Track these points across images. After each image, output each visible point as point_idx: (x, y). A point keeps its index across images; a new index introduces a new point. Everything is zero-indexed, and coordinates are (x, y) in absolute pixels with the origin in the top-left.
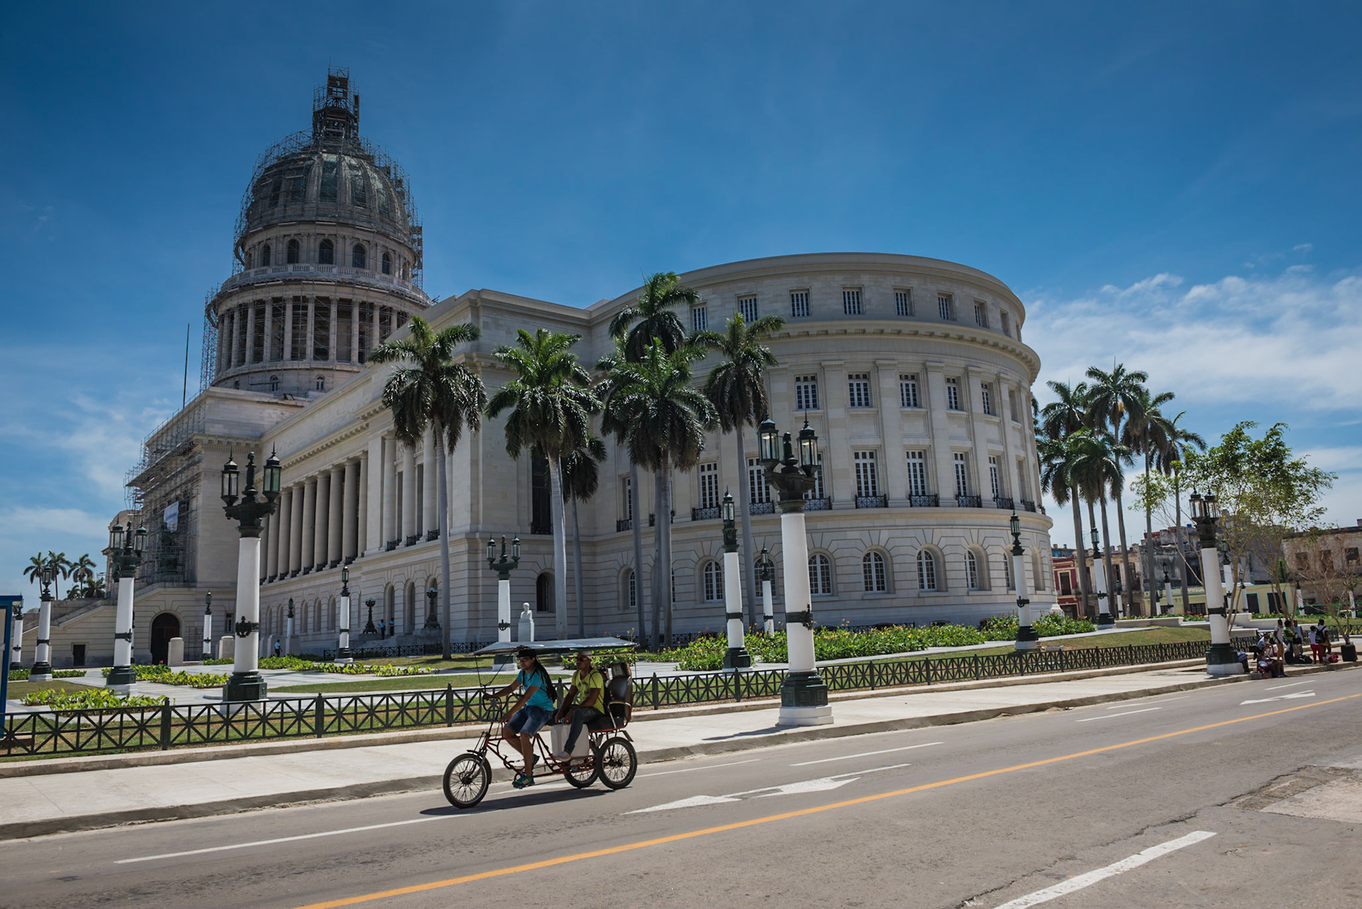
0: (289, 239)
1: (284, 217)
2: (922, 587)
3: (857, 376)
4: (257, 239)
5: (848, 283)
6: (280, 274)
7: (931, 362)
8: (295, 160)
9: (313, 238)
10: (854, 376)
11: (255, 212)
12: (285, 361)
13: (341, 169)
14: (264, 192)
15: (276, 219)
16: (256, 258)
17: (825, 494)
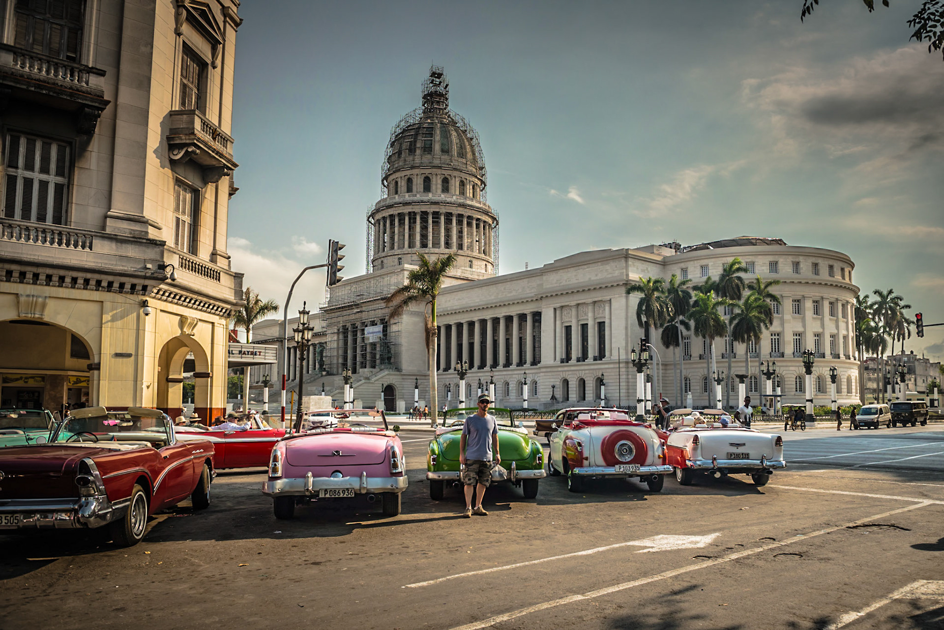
0: (425, 175)
1: (421, 163)
2: (797, 391)
3: (795, 301)
4: (402, 174)
5: (794, 260)
6: (425, 198)
7: (825, 296)
8: (424, 128)
9: (439, 176)
10: (794, 301)
11: (399, 157)
12: (430, 248)
13: (451, 135)
14: (405, 146)
15: (417, 163)
16: (403, 184)
17: (781, 351)
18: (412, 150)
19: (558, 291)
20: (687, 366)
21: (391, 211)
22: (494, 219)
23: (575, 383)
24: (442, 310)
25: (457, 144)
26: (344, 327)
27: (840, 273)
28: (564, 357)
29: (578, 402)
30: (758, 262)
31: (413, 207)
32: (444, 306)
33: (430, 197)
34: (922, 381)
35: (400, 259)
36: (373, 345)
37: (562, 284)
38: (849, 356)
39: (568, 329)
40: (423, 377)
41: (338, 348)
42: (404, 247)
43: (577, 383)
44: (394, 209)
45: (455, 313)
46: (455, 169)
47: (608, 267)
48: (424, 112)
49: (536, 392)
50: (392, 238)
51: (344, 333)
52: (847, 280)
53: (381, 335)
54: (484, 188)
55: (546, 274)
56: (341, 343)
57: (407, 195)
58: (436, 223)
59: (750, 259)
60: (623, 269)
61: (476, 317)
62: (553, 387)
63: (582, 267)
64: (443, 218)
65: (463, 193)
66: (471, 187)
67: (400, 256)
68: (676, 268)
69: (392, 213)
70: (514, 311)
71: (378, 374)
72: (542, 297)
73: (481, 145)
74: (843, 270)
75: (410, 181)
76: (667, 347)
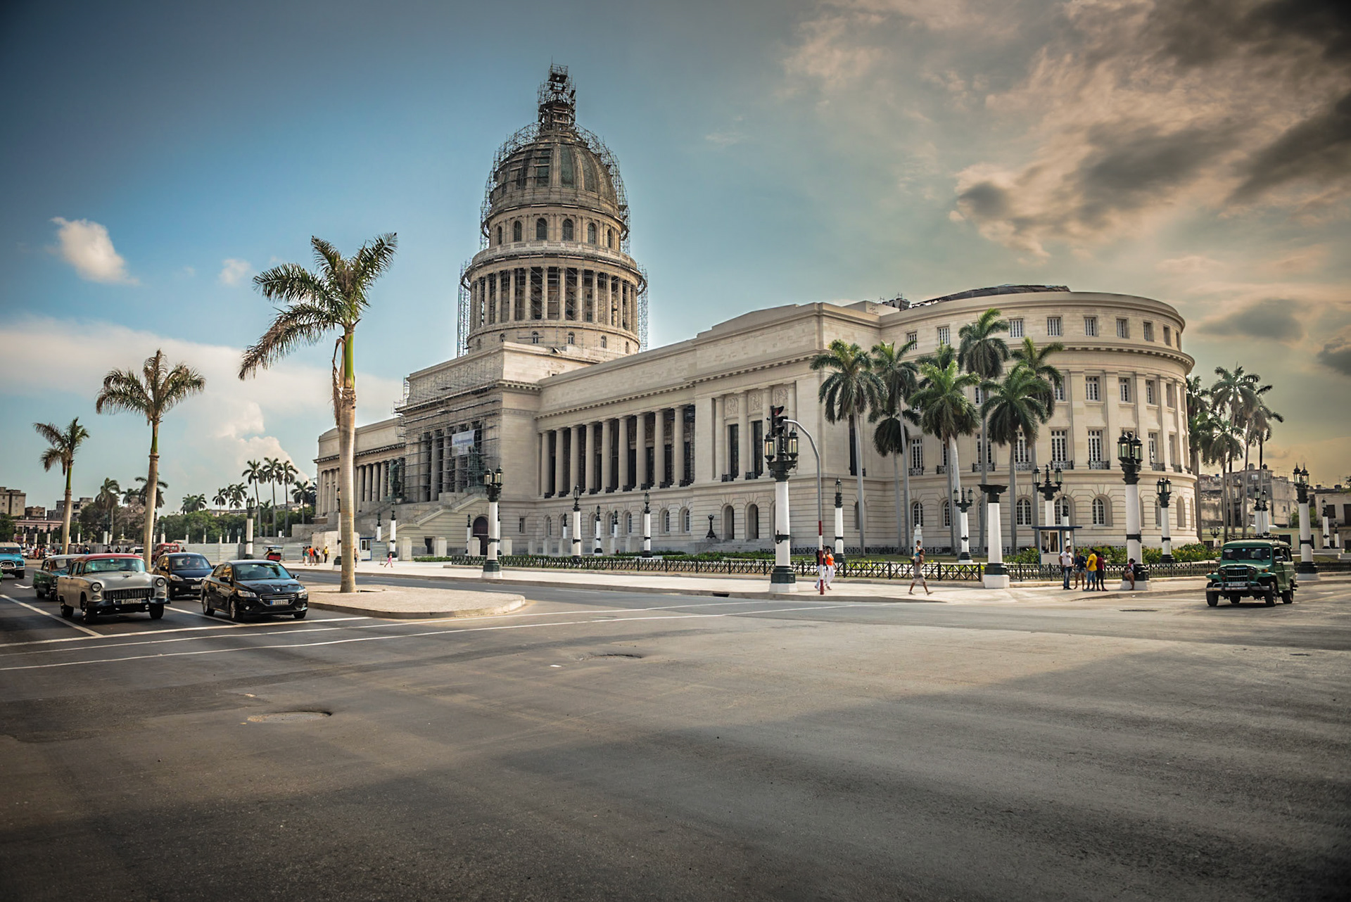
0: (539, 217)
1: (533, 199)
2: (1095, 523)
3: (1091, 379)
4: (509, 215)
5: (1088, 314)
6: (537, 249)
7: (1139, 370)
8: (538, 150)
9: (558, 218)
10: (1089, 379)
11: (504, 192)
12: (544, 320)
13: (575, 159)
14: (512, 176)
15: (527, 200)
16: (508, 231)
17: (1069, 459)
18: (521, 182)
19: (718, 372)
20: (918, 485)
21: (490, 269)
22: (640, 279)
23: (743, 511)
24: (557, 407)
25: (584, 171)
26: (427, 434)
27: (1163, 336)
28: (727, 472)
29: (748, 541)
30: (1028, 318)
31: (520, 261)
32: (560, 402)
33: (545, 246)
34: (1282, 509)
35: (502, 335)
36: (464, 459)
37: (723, 362)
38: (1180, 467)
39: (733, 429)
40: (533, 506)
41: (419, 464)
42: (508, 319)
43: (747, 512)
44: (495, 265)
45: (575, 410)
46: (582, 207)
47: (791, 332)
48: (541, 130)
49: (688, 527)
50: (492, 307)
51: (426, 442)
52: (1174, 346)
53: (472, 444)
54: (626, 236)
55: (702, 346)
56: (423, 457)
57: (512, 245)
58: (554, 284)
59: (1015, 314)
60: (814, 334)
61: (603, 416)
62: (711, 518)
63: (753, 334)
64: (563, 276)
65: (593, 241)
66: (606, 233)
67: (502, 332)
68: (898, 333)
69: (492, 271)
70: (656, 405)
71: (464, 500)
72: (694, 382)
73: (621, 174)
74: (1166, 329)
75: (517, 225)
76: (884, 454)
